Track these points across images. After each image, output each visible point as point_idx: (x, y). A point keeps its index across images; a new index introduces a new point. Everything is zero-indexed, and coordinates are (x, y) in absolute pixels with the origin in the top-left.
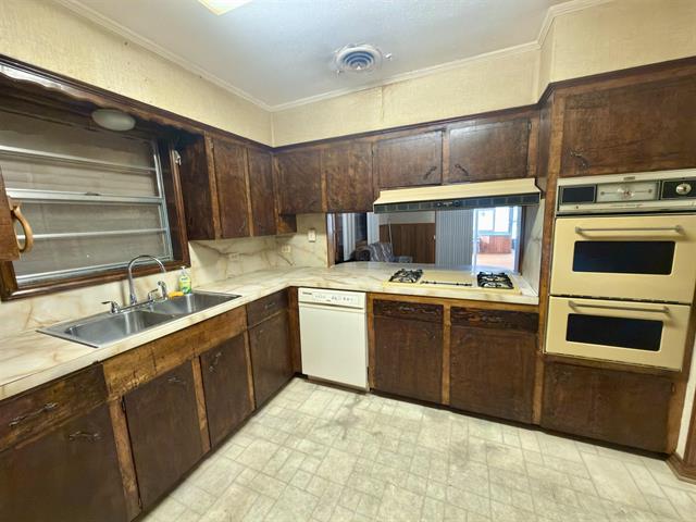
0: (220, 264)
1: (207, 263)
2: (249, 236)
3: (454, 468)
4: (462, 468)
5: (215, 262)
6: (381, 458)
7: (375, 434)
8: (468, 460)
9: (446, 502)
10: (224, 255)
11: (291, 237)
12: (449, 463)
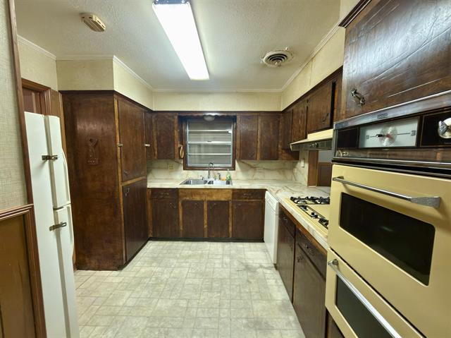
0: (251, 172)
1: (243, 170)
2: (256, 159)
3: (244, 321)
4: (247, 326)
5: (248, 170)
6: (234, 287)
7: (248, 281)
8: (256, 330)
9: (219, 318)
10: (254, 168)
11: (297, 163)
12: (247, 318)
